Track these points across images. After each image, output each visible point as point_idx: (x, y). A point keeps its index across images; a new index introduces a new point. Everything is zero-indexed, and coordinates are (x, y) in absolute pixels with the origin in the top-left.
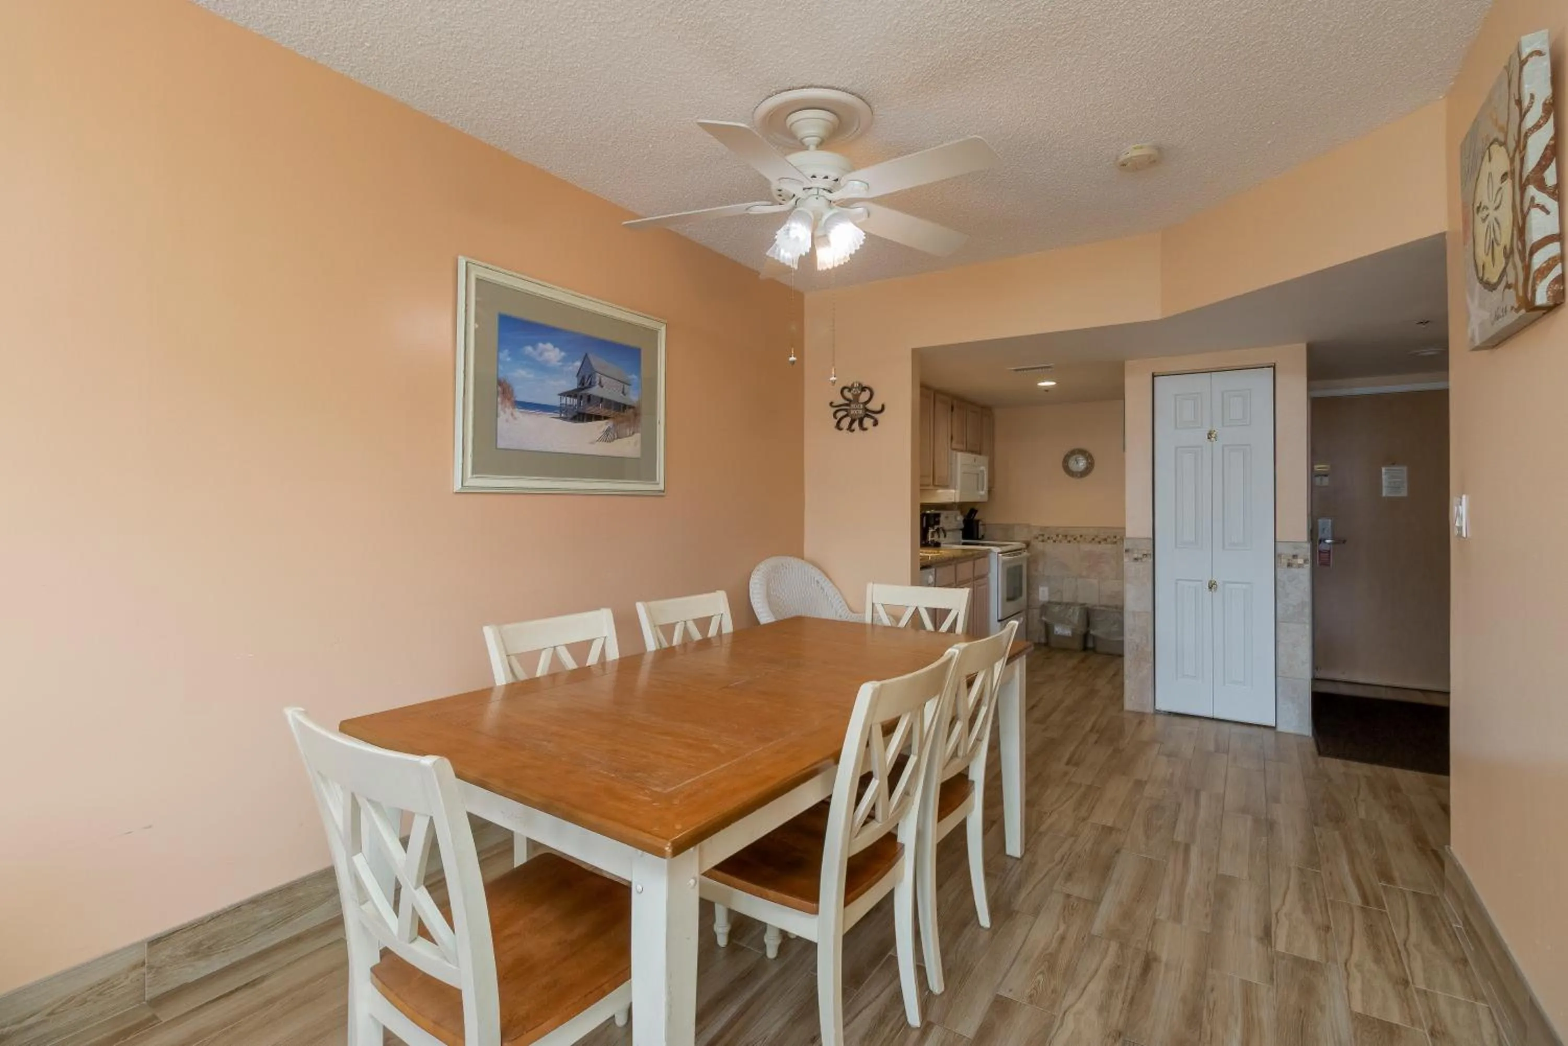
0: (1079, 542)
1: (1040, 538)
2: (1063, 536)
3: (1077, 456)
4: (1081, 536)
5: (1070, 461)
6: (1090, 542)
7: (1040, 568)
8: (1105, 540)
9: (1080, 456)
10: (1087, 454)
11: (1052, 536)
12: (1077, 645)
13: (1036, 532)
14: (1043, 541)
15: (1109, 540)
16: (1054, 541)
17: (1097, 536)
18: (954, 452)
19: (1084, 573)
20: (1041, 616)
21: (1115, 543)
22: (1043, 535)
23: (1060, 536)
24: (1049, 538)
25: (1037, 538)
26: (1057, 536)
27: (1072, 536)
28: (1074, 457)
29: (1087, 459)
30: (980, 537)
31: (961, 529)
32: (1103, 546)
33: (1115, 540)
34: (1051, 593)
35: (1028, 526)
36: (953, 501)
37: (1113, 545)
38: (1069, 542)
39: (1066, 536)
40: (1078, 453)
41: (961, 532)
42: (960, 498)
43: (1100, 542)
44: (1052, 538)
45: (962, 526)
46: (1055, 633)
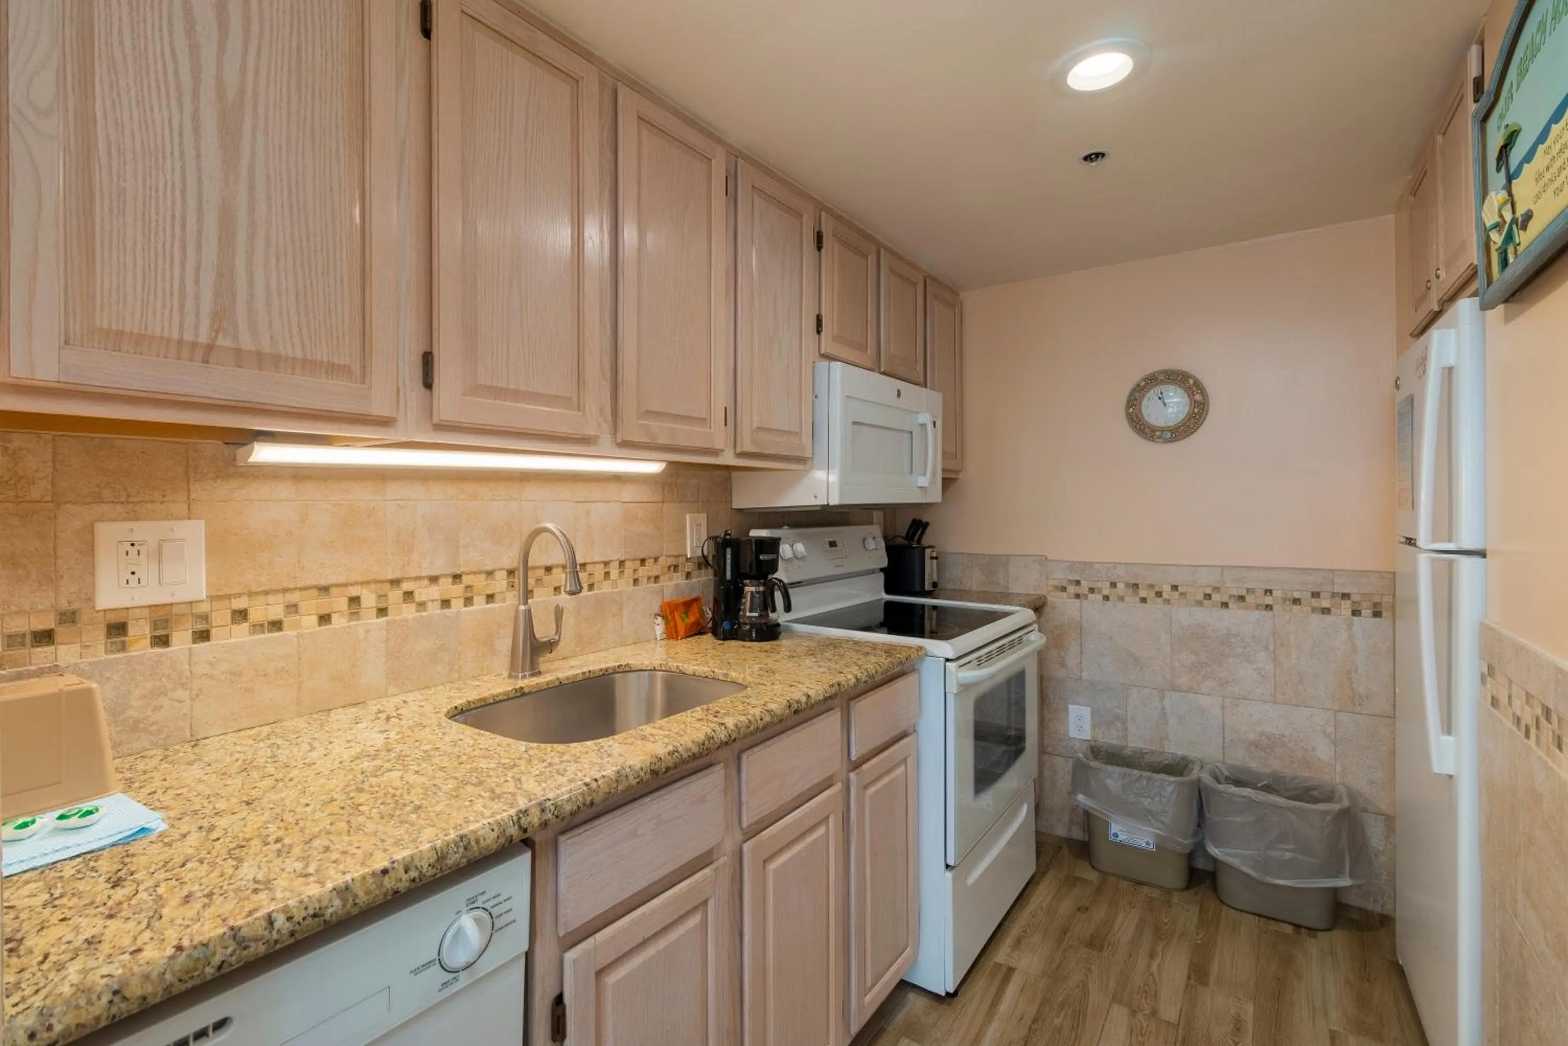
0: (1167, 601)
1: (1072, 589)
2: (1127, 585)
3: (1163, 388)
4: (1175, 588)
5: (1145, 402)
6: (1199, 603)
7: (1071, 661)
8: (1242, 598)
9: (1172, 387)
10: (1191, 381)
11: (1099, 585)
12: (1173, 876)
13: (1060, 575)
14: (1077, 596)
15: (1250, 599)
16: (1106, 598)
17: (1216, 589)
18: (825, 363)
19: (1183, 680)
20: (1072, 793)
21: (1269, 607)
22: (1078, 583)
23: (1120, 586)
24: (1092, 590)
25: (1064, 589)
26: (1113, 585)
27: (1151, 586)
28: (1157, 390)
29: (1190, 392)
30: (928, 587)
31: (882, 570)
32: (1235, 612)
33: (1268, 600)
34: (1098, 719)
35: (1043, 560)
36: (822, 501)
37: (1264, 613)
38: (1144, 600)
39: (1136, 586)
40: (1163, 382)
41: (881, 576)
42: (842, 494)
43: (1225, 605)
44: (1100, 590)
45: (884, 563)
46: (1112, 838)
